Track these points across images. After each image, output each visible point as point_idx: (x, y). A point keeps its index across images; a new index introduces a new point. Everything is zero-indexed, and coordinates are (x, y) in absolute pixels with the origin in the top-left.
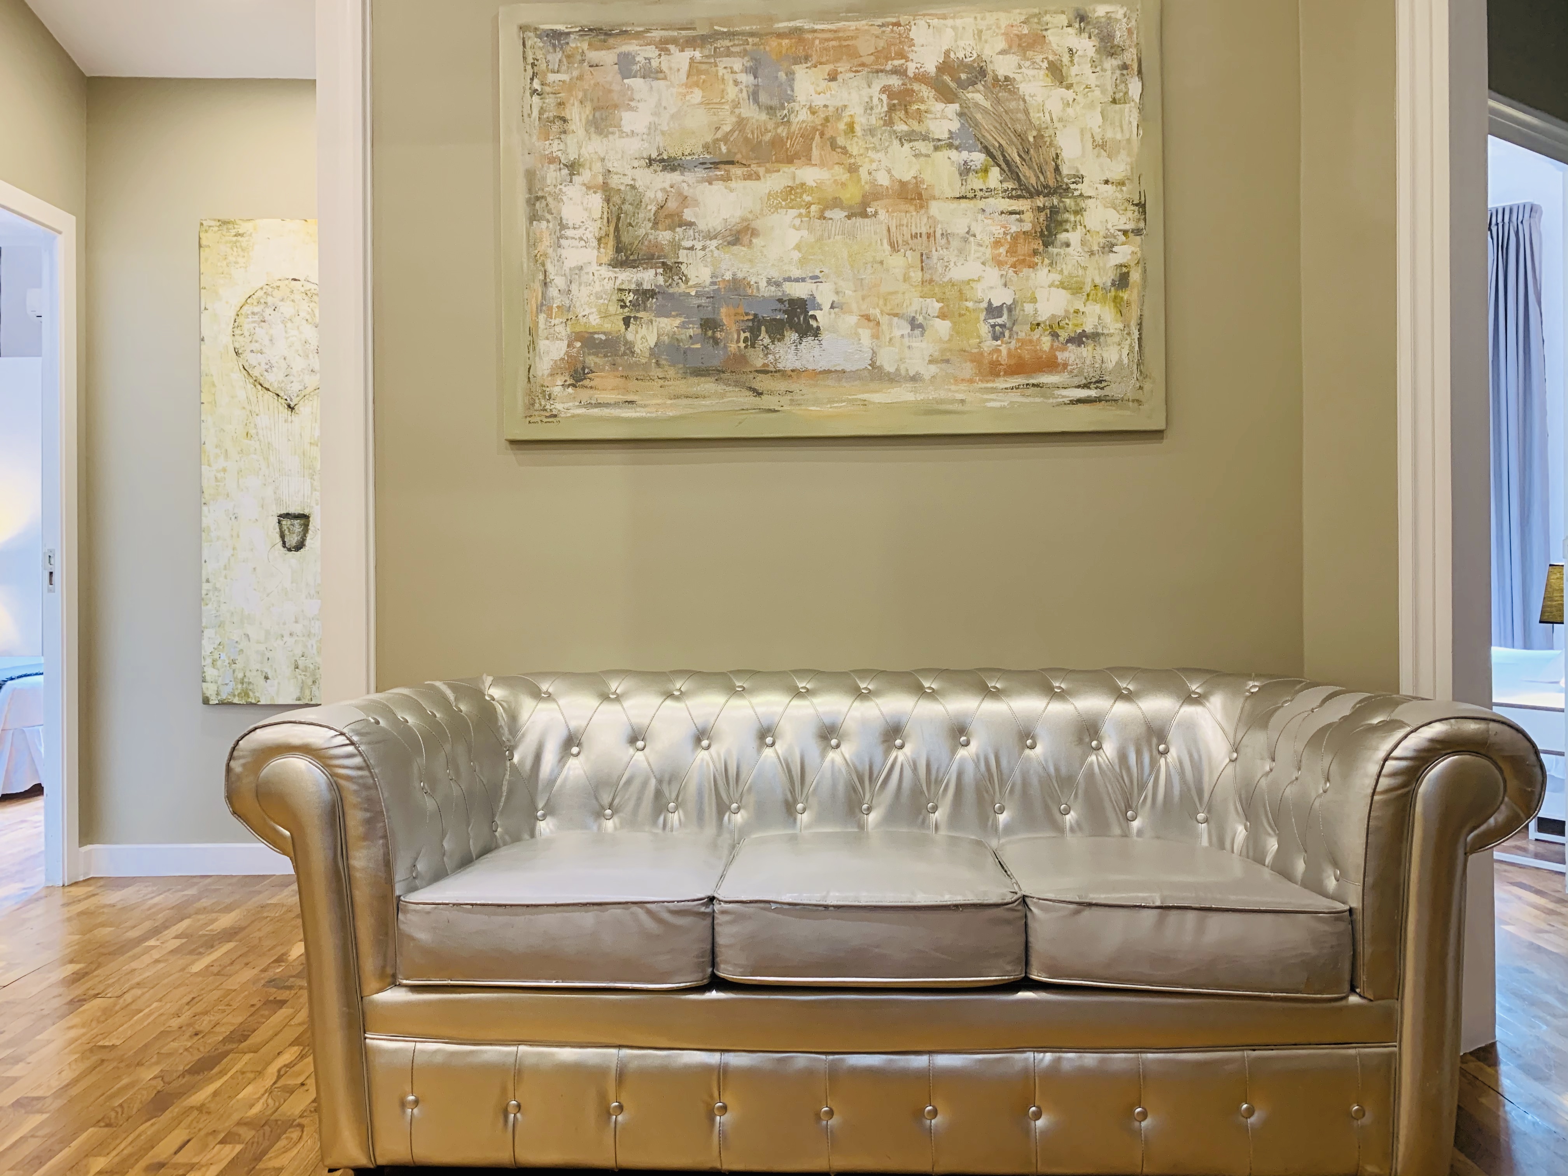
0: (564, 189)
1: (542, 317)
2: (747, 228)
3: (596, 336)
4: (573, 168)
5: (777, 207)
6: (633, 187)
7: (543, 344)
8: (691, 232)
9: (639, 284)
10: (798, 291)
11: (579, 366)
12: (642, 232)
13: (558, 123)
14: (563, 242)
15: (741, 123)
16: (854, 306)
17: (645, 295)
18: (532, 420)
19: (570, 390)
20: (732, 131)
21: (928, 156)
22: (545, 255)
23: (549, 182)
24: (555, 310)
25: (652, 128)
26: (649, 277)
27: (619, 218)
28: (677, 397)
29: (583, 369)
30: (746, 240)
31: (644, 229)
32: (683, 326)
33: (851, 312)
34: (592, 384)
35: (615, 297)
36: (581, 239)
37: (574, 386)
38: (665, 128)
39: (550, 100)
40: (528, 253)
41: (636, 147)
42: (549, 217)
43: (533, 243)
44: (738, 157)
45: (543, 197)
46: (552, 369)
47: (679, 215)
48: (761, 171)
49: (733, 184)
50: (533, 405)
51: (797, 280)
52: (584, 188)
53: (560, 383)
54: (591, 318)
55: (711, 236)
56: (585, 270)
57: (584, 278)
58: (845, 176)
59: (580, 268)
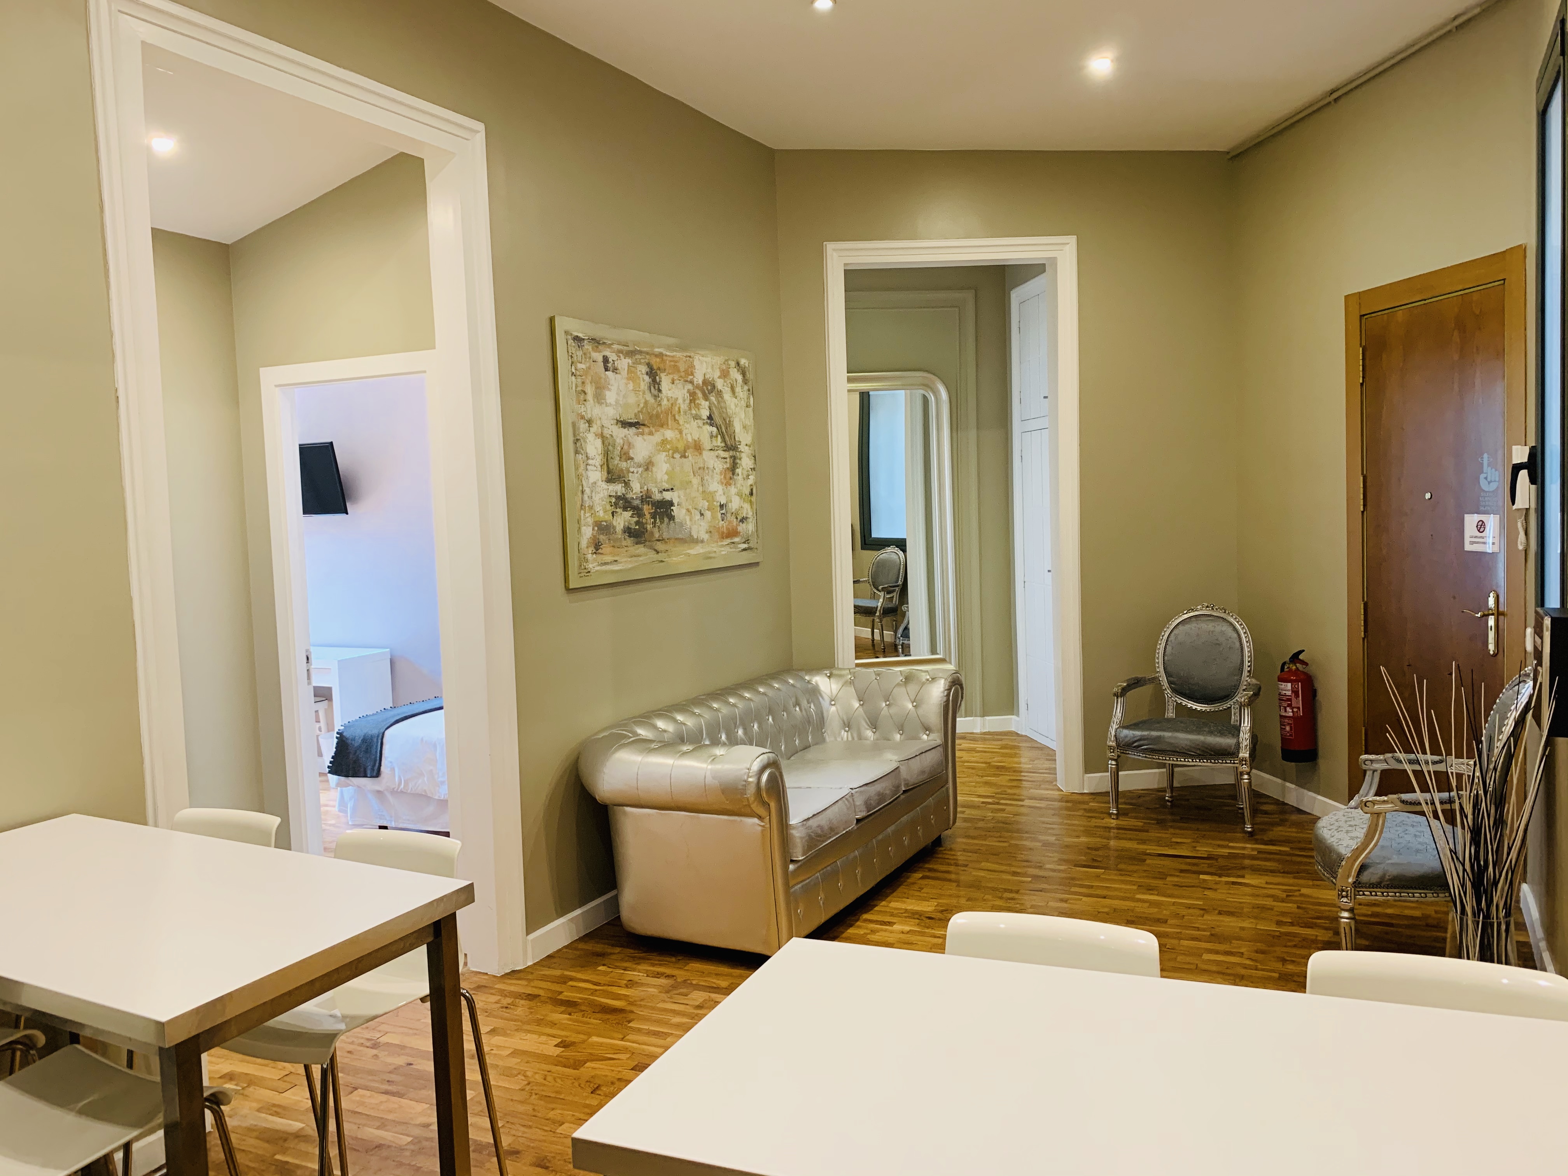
0: (587, 435)
1: (582, 512)
2: (650, 462)
3: (602, 523)
4: (590, 423)
5: (659, 451)
6: (612, 436)
7: (583, 529)
8: (632, 463)
9: (616, 493)
10: (667, 496)
11: (597, 541)
12: (616, 462)
13: (583, 395)
14: (588, 467)
15: (646, 403)
16: (684, 504)
17: (618, 499)
18: (581, 575)
19: (594, 556)
20: (644, 407)
21: (701, 428)
22: (582, 475)
23: (581, 430)
24: (587, 508)
25: (617, 402)
26: (618, 488)
27: (608, 454)
28: (632, 557)
29: (598, 543)
30: (650, 467)
31: (616, 461)
32: (632, 516)
33: (683, 507)
34: (602, 551)
35: (608, 501)
36: (595, 466)
37: (595, 553)
38: (621, 403)
39: (579, 380)
40: (576, 474)
41: (612, 412)
42: (582, 452)
43: (577, 467)
44: (646, 423)
45: (579, 439)
46: (587, 543)
47: (628, 453)
48: (654, 430)
49: (645, 437)
50: (580, 566)
51: (668, 490)
52: (594, 435)
53: (590, 552)
54: (600, 512)
55: (639, 466)
56: (597, 484)
57: (597, 489)
58: (678, 436)
59: (595, 483)
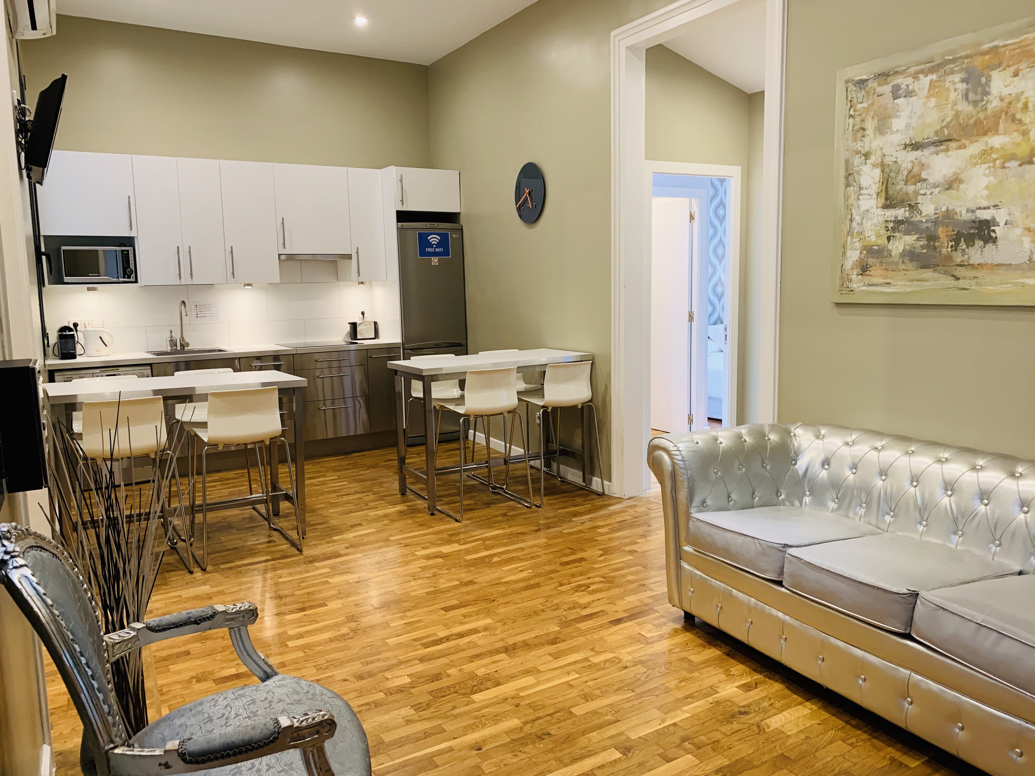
0: (862, 168)
2: (956, 179)
3: (874, 247)
4: (867, 155)
5: (976, 164)
6: (896, 162)
7: (849, 253)
8: (925, 185)
9: (896, 217)
10: (985, 215)
11: (865, 264)
12: (899, 187)
13: (861, 131)
14: (860, 197)
15: (957, 114)
16: (1019, 222)
17: (898, 223)
18: (843, 292)
19: (860, 277)
20: (952, 120)
22: (852, 205)
23: (855, 165)
24: (855, 234)
25: (908, 126)
26: (901, 213)
27: (888, 181)
28: (912, 281)
29: (867, 265)
30: (955, 186)
31: (900, 185)
32: (918, 240)
33: (1018, 226)
34: (871, 273)
35: (883, 226)
36: (869, 194)
37: (861, 274)
38: (914, 125)
39: (858, 119)
40: (844, 204)
41: (898, 138)
42: (854, 184)
43: (847, 198)
44: (954, 136)
45: (852, 174)
46: (852, 265)
47: (920, 176)
48: (967, 142)
49: (950, 153)
50: (843, 284)
51: (985, 208)
52: (872, 166)
53: (855, 273)
54: (872, 237)
55: (935, 186)
56: (870, 212)
57: (870, 215)
58: (1020, 139)
59: (868, 211)
